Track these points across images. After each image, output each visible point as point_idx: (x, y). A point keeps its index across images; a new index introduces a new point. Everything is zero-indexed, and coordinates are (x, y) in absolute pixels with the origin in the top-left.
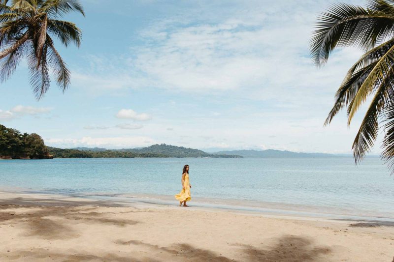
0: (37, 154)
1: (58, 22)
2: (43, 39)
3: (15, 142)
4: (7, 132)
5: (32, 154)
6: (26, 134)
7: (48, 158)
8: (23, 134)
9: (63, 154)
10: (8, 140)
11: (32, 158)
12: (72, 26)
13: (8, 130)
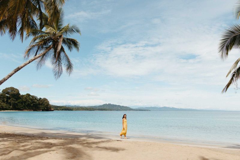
0: (45, 108)
1: (68, 39)
2: (59, 48)
3: (35, 102)
4: (31, 97)
5: (43, 109)
6: (40, 98)
7: (51, 110)
8: (39, 98)
9: (58, 109)
10: (31, 101)
11: (43, 110)
12: (75, 41)
13: (32, 96)
